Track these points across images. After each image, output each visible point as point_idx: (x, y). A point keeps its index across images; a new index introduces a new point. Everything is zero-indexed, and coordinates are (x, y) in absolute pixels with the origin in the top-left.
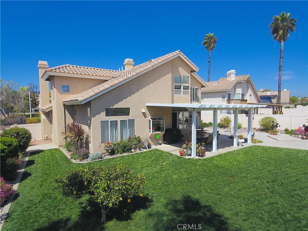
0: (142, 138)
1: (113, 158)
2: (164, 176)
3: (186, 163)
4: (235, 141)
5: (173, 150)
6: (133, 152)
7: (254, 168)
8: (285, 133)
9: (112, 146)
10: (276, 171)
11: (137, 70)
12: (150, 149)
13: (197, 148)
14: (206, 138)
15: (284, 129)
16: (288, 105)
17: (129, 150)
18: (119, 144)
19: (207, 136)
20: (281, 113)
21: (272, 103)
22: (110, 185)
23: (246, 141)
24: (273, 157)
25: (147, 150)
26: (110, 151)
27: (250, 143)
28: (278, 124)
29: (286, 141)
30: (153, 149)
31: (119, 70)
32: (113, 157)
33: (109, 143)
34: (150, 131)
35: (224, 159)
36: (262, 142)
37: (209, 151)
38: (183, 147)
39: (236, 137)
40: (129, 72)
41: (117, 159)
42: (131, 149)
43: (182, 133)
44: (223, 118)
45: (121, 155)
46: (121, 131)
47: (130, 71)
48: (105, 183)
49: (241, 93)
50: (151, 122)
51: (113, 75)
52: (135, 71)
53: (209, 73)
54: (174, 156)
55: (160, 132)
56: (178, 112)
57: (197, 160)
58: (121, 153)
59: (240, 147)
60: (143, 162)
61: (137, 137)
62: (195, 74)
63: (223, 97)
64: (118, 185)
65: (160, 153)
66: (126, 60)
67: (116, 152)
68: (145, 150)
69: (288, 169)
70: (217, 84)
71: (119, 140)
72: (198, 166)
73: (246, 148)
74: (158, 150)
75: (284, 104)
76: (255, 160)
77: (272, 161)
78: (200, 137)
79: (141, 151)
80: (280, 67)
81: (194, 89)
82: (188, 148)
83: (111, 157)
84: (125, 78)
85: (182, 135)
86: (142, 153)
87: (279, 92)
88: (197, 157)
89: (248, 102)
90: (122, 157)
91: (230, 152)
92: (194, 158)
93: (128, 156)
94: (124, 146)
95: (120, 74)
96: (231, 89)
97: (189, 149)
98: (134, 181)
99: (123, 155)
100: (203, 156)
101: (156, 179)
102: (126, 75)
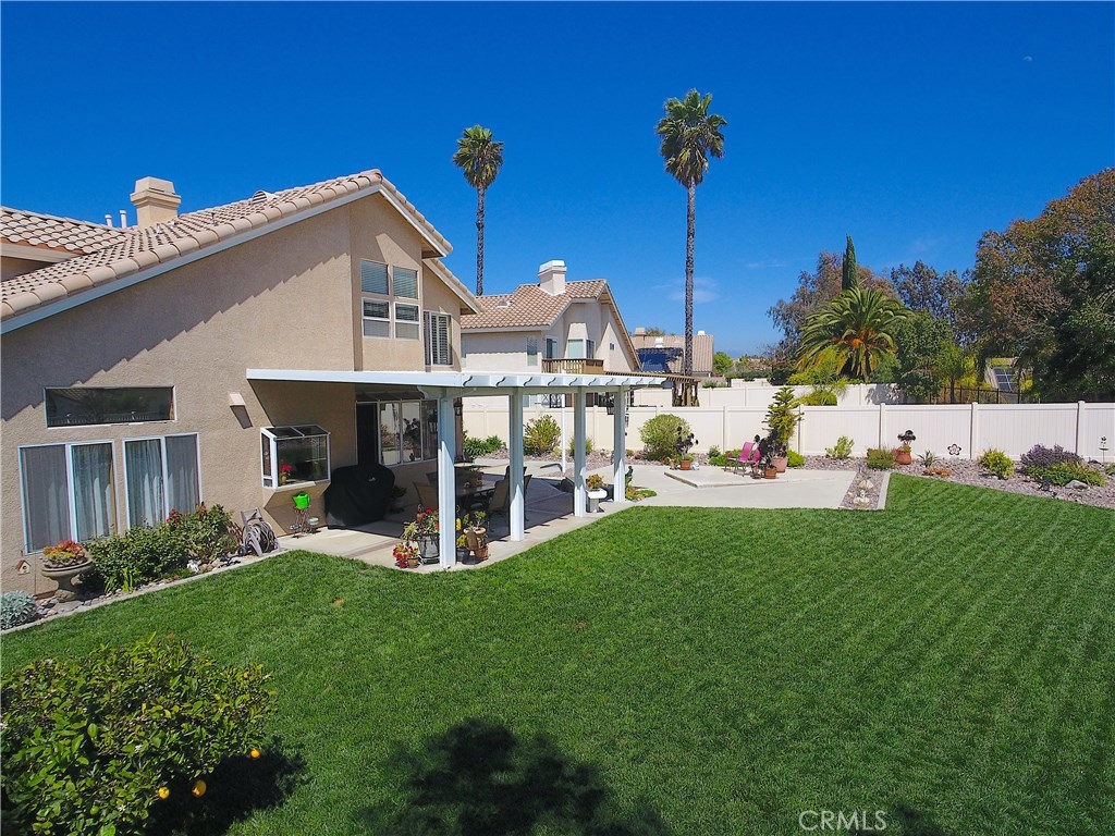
0: (232, 512)
1: (94, 612)
2: (341, 653)
3: (424, 592)
4: (579, 495)
5: (369, 547)
6: (193, 574)
7: (643, 582)
8: (711, 464)
9: (86, 560)
10: (702, 582)
11: (198, 228)
12: (273, 554)
13: (458, 533)
14: (484, 494)
15: (707, 451)
16: (710, 379)
17: (177, 566)
18: (122, 547)
19: (488, 485)
20: (695, 402)
21: (670, 372)
22: (99, 739)
23: (610, 495)
24: (690, 538)
25: (258, 559)
26: (75, 580)
27: (620, 501)
28: (693, 435)
29: (716, 486)
30: (283, 552)
31: (109, 221)
32: (94, 606)
33: (70, 544)
34: (268, 483)
35: (552, 562)
36: (655, 495)
37: (499, 539)
38: (406, 532)
39: (582, 483)
40: (162, 237)
41: (119, 614)
42: (184, 562)
43: (398, 482)
44: (532, 420)
45: (136, 594)
46: (132, 490)
47: (166, 231)
48: (71, 737)
49: (585, 337)
50: (273, 445)
51: (81, 244)
52: (192, 232)
53: (480, 265)
54: (375, 572)
55: (312, 483)
56: (379, 403)
57: (460, 575)
58: (137, 586)
59: (596, 516)
60: (247, 611)
61: (209, 508)
62: (436, 264)
63: (532, 352)
64: (142, 734)
65: (317, 563)
66: (143, 186)
67: (111, 581)
68: (247, 561)
69: (730, 571)
70: (509, 304)
71: (124, 526)
72: (469, 598)
73: (610, 517)
74: (307, 554)
75: (702, 375)
76: (642, 554)
77: (688, 553)
78: (465, 492)
79: (232, 567)
80: (689, 262)
81: (434, 318)
82: (426, 535)
83: (83, 608)
84: (145, 257)
85: (397, 489)
86: (236, 573)
87: (689, 337)
88: (461, 566)
89: (606, 367)
90: (144, 599)
91: (566, 536)
92: (450, 570)
93: (172, 593)
94: (152, 551)
95: (114, 241)
96: (555, 324)
97: (428, 538)
98: (218, 698)
99: (144, 590)
100: (478, 560)
101: (310, 672)
102: (146, 247)
